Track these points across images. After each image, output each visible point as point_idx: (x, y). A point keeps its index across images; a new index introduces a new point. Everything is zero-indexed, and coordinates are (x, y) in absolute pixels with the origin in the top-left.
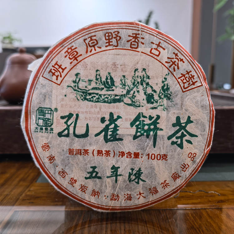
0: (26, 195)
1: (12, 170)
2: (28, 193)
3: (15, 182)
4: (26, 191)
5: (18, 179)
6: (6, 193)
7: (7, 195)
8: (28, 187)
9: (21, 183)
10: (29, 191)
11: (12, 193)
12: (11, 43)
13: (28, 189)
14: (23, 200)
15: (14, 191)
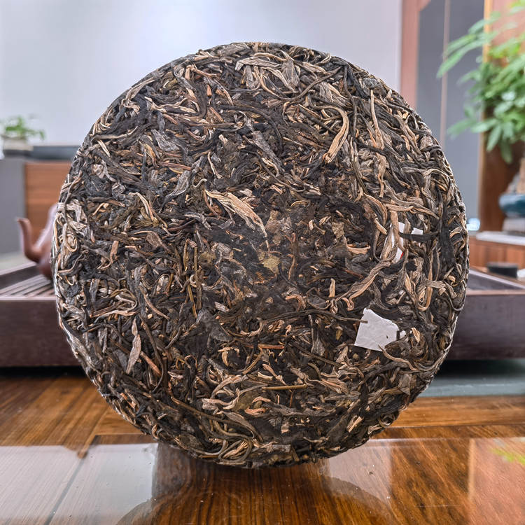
0: (106, 419)
1: (77, 390)
2: (109, 416)
3: (86, 404)
4: (105, 414)
5: (89, 400)
6: (78, 416)
7: (81, 419)
8: (106, 409)
9: (94, 405)
10: (108, 413)
11: (86, 416)
12: (23, 138)
13: (106, 412)
14: (103, 424)
15: (88, 414)
